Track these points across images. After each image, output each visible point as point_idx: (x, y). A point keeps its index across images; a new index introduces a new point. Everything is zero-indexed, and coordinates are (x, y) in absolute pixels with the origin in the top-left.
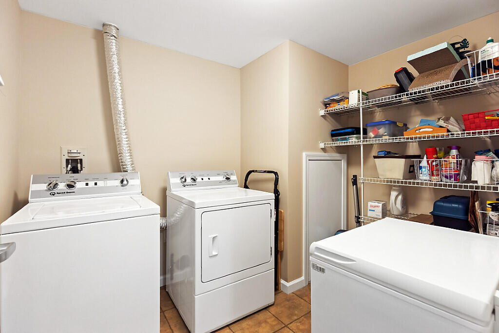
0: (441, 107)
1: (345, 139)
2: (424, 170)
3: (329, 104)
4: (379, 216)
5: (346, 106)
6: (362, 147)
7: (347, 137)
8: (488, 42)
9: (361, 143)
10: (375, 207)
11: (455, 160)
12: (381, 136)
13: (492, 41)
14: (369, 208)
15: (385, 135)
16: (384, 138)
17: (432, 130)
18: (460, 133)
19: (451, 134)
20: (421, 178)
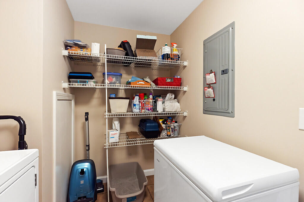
0: (135, 71)
1: (85, 82)
2: (137, 106)
3: (71, 47)
4: (117, 140)
5: (89, 53)
6: (106, 90)
7: (87, 80)
8: (166, 45)
9: (106, 87)
10: (114, 134)
11: (152, 101)
12: (115, 83)
13: (167, 45)
14: (111, 136)
15: (118, 83)
16: (117, 84)
17: (144, 83)
18: (155, 86)
19: (152, 87)
20: (135, 111)
